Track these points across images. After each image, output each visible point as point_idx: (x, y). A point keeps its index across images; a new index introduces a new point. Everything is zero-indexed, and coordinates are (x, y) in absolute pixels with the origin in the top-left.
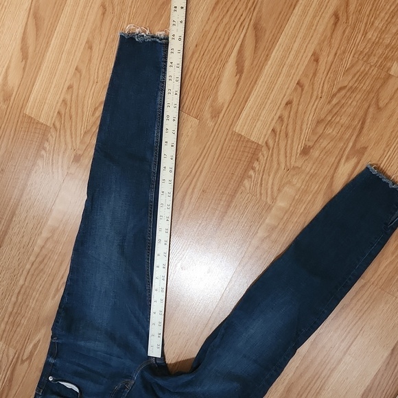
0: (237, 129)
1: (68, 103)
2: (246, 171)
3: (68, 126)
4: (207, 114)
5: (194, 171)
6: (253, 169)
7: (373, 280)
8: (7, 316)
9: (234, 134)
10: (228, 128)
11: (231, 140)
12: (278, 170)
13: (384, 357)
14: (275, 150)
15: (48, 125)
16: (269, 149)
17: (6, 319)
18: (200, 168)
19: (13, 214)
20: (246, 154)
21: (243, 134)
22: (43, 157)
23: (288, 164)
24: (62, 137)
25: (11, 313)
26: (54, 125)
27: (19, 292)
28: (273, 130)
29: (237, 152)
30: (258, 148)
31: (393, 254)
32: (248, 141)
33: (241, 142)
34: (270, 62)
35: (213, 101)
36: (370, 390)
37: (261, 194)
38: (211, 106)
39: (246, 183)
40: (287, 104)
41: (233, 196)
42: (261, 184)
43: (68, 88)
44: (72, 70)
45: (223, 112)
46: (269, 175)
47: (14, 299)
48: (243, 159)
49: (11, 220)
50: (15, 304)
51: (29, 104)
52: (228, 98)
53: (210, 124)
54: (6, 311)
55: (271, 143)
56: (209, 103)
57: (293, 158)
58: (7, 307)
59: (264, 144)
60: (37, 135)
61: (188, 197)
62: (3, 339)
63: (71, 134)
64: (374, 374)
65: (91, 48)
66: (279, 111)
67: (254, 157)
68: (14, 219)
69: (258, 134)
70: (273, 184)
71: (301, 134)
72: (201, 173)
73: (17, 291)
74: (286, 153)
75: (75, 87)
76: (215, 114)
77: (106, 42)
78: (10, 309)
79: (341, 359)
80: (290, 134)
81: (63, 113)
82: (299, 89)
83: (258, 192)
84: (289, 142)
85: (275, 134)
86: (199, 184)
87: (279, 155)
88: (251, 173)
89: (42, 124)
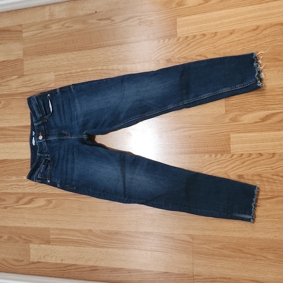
0: (232, 135)
1: (195, 39)
2: (213, 152)
3: (183, 45)
4: (231, 115)
5: (197, 126)
6: (216, 155)
7: (195, 245)
8: (69, 72)
9: (229, 135)
10: (230, 130)
11: (224, 136)
12: (223, 168)
13: (160, 270)
14: (232, 161)
15: (178, 35)
16: (231, 158)
17: (67, 72)
18: (201, 128)
19: (121, 44)
20: (222, 147)
21: (231, 140)
22: (160, 42)
23: (229, 172)
24: (175, 46)
25: (71, 73)
26: (180, 38)
27: (84, 71)
28: (242, 154)
29: (219, 142)
30: (228, 152)
31: (214, 248)
32: (229, 145)
33: (226, 141)
34: (277, 133)
35: (240, 115)
36: (140, 272)
37: (205, 166)
38: (236, 116)
39: (207, 156)
40: (259, 154)
41: (196, 153)
42: (210, 164)
43: (203, 34)
44: (214, 31)
45: (238, 123)
46: (217, 165)
47: (79, 70)
48: (218, 147)
49: (118, 45)
50: (77, 72)
51: (183, 19)
52: (245, 122)
53: (227, 120)
54: (71, 70)
55: (235, 157)
56: (237, 113)
57: (233, 173)
58: (73, 69)
59: (232, 154)
60: (169, 32)
61: (182, 130)
62: (56, 77)
63: (180, 50)
64: (149, 269)
65: (231, 34)
66: (255, 152)
67: (222, 152)
68: (119, 46)
69: (237, 147)
70: (214, 169)
71: (248, 169)
72: (198, 130)
73: (84, 69)
74: (234, 167)
75: (206, 38)
76: (233, 120)
77: (239, 40)
78: (73, 71)
79: (147, 250)
80: (245, 164)
81: (189, 39)
82: (271, 156)
83: (206, 164)
84: (241, 166)
85: (241, 157)
86: (192, 132)
87: (231, 164)
88: (214, 155)
89: (176, 31)
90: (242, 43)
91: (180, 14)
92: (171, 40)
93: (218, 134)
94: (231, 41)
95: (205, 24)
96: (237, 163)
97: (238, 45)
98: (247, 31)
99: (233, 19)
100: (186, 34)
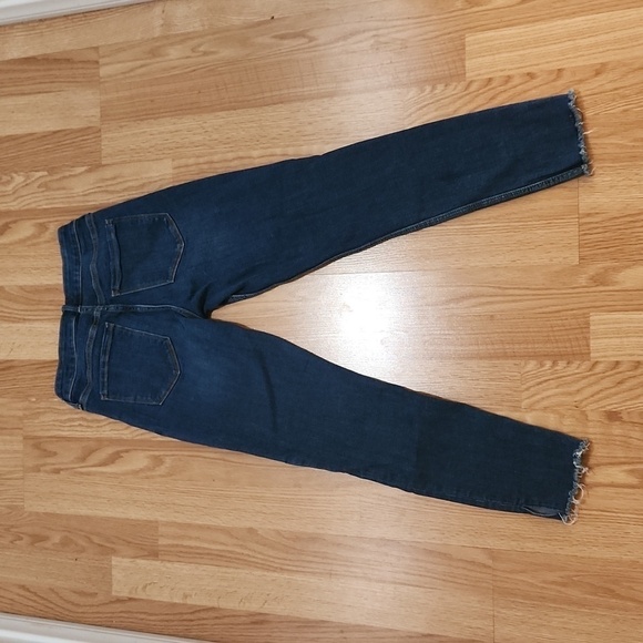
0: (595, 317)
1: (509, 85)
2: (547, 356)
4: (593, 269)
5: (511, 292)
6: (555, 363)
7: (499, 573)
8: (206, 159)
9: (586, 316)
10: (589, 304)
11: (575, 317)
12: (570, 394)
13: (416, 630)
14: (593, 378)
15: (467, 75)
16: (590, 370)
17: (201, 160)
18: (518, 298)
19: (331, 95)
20: (568, 345)
21: (592, 327)
22: (423, 91)
23: (584, 403)
24: (461, 101)
25: (212, 162)
26: (471, 82)
27: (242, 158)
28: (617, 363)
29: (564, 333)
30: (584, 355)
31: (545, 582)
32: (587, 339)
33: (579, 331)
35: (614, 269)
36: (368, 631)
37: (527, 389)
38: (606, 270)
39: (532, 364)
41: (505, 356)
42: (540, 383)
43: (528, 74)
44: (555, 66)
45: (611, 288)
46: (557, 387)
47: (230, 155)
48: (560, 345)
49: (323, 97)
50: (226, 161)
51: (480, 36)
52: (628, 285)
53: (583, 280)
54: (211, 154)
55: (599, 368)
56: (609, 264)
57: (595, 406)
58: (216, 153)
59: (593, 360)
60: (446, 68)
61: (473, 301)
62: (176, 171)
64: (389, 626)
65: (598, 73)
67: (569, 357)
68: (325, 100)
69: (604, 346)
70: (548, 397)
71: (632, 399)
72: (513, 301)
73: (241, 154)
74: (598, 393)
75: (535, 82)
76: (598, 280)
77: (616, 89)
78: (216, 158)
79: (384, 582)
80: (624, 387)
81: (493, 85)
83: (529, 385)
84: (613, 390)
85: (614, 368)
86: (497, 307)
87: (590, 385)
88: (548, 364)
89: (464, 66)
90: (624, 97)
91: (476, 24)
92: (452, 87)
93: (561, 314)
94: (596, 91)
95: (535, 50)
96: (606, 383)
97: (614, 100)
98: (637, 66)
99: (604, 37)
100: (487, 73)
